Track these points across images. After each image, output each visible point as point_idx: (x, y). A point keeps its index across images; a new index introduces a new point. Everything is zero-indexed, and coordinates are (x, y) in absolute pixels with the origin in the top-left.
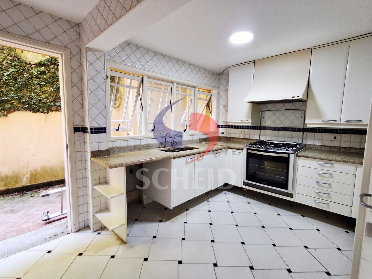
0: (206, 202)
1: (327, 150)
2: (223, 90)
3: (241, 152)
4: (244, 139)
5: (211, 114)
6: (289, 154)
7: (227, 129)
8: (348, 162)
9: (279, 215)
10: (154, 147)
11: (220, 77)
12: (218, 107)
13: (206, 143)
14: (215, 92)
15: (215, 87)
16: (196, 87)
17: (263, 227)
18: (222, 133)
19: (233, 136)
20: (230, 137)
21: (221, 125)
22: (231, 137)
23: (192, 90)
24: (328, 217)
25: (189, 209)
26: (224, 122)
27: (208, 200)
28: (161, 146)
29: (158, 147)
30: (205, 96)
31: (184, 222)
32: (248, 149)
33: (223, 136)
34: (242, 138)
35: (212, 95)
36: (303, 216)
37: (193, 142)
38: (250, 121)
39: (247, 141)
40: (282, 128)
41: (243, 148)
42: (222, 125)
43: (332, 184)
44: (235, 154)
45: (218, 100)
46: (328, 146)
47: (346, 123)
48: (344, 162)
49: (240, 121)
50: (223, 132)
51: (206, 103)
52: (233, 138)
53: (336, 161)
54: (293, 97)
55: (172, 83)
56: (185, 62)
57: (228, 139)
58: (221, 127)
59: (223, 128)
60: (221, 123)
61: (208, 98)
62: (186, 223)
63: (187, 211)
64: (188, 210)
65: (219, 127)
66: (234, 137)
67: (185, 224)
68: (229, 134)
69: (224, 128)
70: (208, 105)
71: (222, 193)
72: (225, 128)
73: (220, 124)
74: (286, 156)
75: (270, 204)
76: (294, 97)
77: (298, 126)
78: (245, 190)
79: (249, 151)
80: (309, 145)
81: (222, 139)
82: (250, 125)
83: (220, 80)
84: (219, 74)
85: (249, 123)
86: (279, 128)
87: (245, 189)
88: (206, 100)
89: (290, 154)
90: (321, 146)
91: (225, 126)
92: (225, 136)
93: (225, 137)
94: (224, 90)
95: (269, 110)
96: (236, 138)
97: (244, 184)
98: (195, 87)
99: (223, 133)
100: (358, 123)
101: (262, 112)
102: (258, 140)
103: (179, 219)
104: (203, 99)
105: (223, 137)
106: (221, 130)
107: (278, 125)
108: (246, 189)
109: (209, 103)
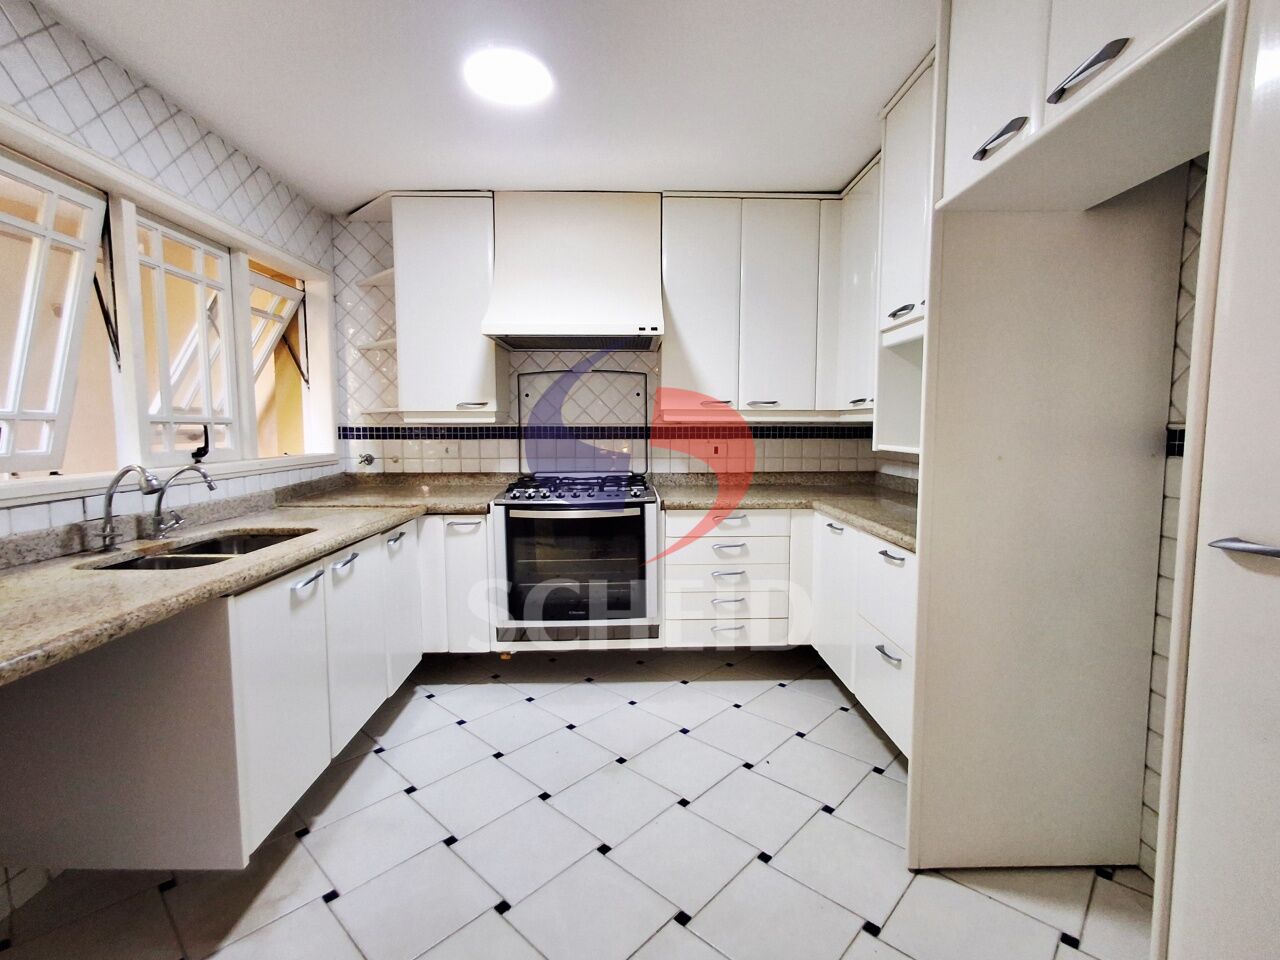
0: (372, 756)
1: (702, 486)
2: (353, 285)
3: (483, 522)
4: (460, 475)
5: (307, 381)
6: (641, 505)
7: (387, 442)
8: (776, 507)
9: (632, 703)
10: (31, 558)
11: (337, 229)
12: (338, 355)
13: (310, 503)
14: (317, 288)
15: (318, 266)
16: (239, 250)
17: (621, 761)
18: (367, 460)
19: (412, 466)
20: (403, 474)
21: (358, 429)
22: (406, 471)
23: (219, 261)
24: (729, 665)
25: (311, 824)
26: (369, 414)
27: (377, 747)
28: (77, 547)
29: (58, 551)
30: (276, 299)
31: (322, 901)
32: (508, 507)
33: (369, 470)
34: (455, 474)
35: (303, 301)
36: (685, 682)
37: (251, 506)
38: (492, 407)
39: (471, 481)
40: (584, 429)
41: (489, 506)
42: (361, 426)
43: (749, 574)
44: (458, 534)
45: (337, 327)
46: (702, 474)
47: (749, 408)
48: (768, 508)
49: (454, 408)
50: (370, 456)
51: (276, 331)
52: (415, 475)
53: (752, 508)
54: (641, 329)
55: (106, 195)
56: (179, 111)
57: (394, 483)
58: (358, 437)
59: (368, 441)
60: (355, 421)
61: (287, 312)
62: (331, 897)
63: (307, 839)
64: (305, 832)
65: (345, 437)
66: (420, 471)
67: (334, 903)
68: (395, 462)
69: (372, 437)
70: (287, 344)
71: (416, 697)
72: (378, 437)
73: (350, 425)
74: (636, 511)
75: (589, 680)
76: (644, 329)
77: (629, 420)
78: (503, 657)
79: (514, 513)
80: (660, 475)
81: (366, 482)
82: (491, 420)
83: (336, 242)
84: (332, 217)
85: (487, 414)
86: (578, 429)
87: (502, 653)
88: (277, 317)
89: (647, 505)
90: (687, 474)
91: (378, 429)
92: (381, 471)
93: (378, 474)
94: (360, 286)
95: (541, 370)
96: (429, 474)
97: (502, 635)
98: (229, 250)
99: (369, 460)
100: (771, 407)
101: (522, 378)
102: (515, 474)
103: (283, 898)
104: (266, 313)
105: (369, 476)
106: (358, 447)
107: (571, 421)
108: (508, 653)
109: (293, 336)
